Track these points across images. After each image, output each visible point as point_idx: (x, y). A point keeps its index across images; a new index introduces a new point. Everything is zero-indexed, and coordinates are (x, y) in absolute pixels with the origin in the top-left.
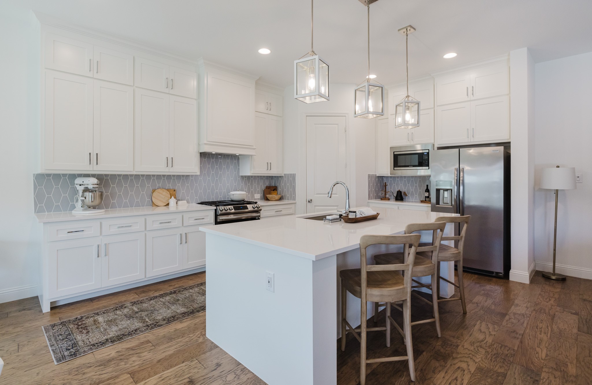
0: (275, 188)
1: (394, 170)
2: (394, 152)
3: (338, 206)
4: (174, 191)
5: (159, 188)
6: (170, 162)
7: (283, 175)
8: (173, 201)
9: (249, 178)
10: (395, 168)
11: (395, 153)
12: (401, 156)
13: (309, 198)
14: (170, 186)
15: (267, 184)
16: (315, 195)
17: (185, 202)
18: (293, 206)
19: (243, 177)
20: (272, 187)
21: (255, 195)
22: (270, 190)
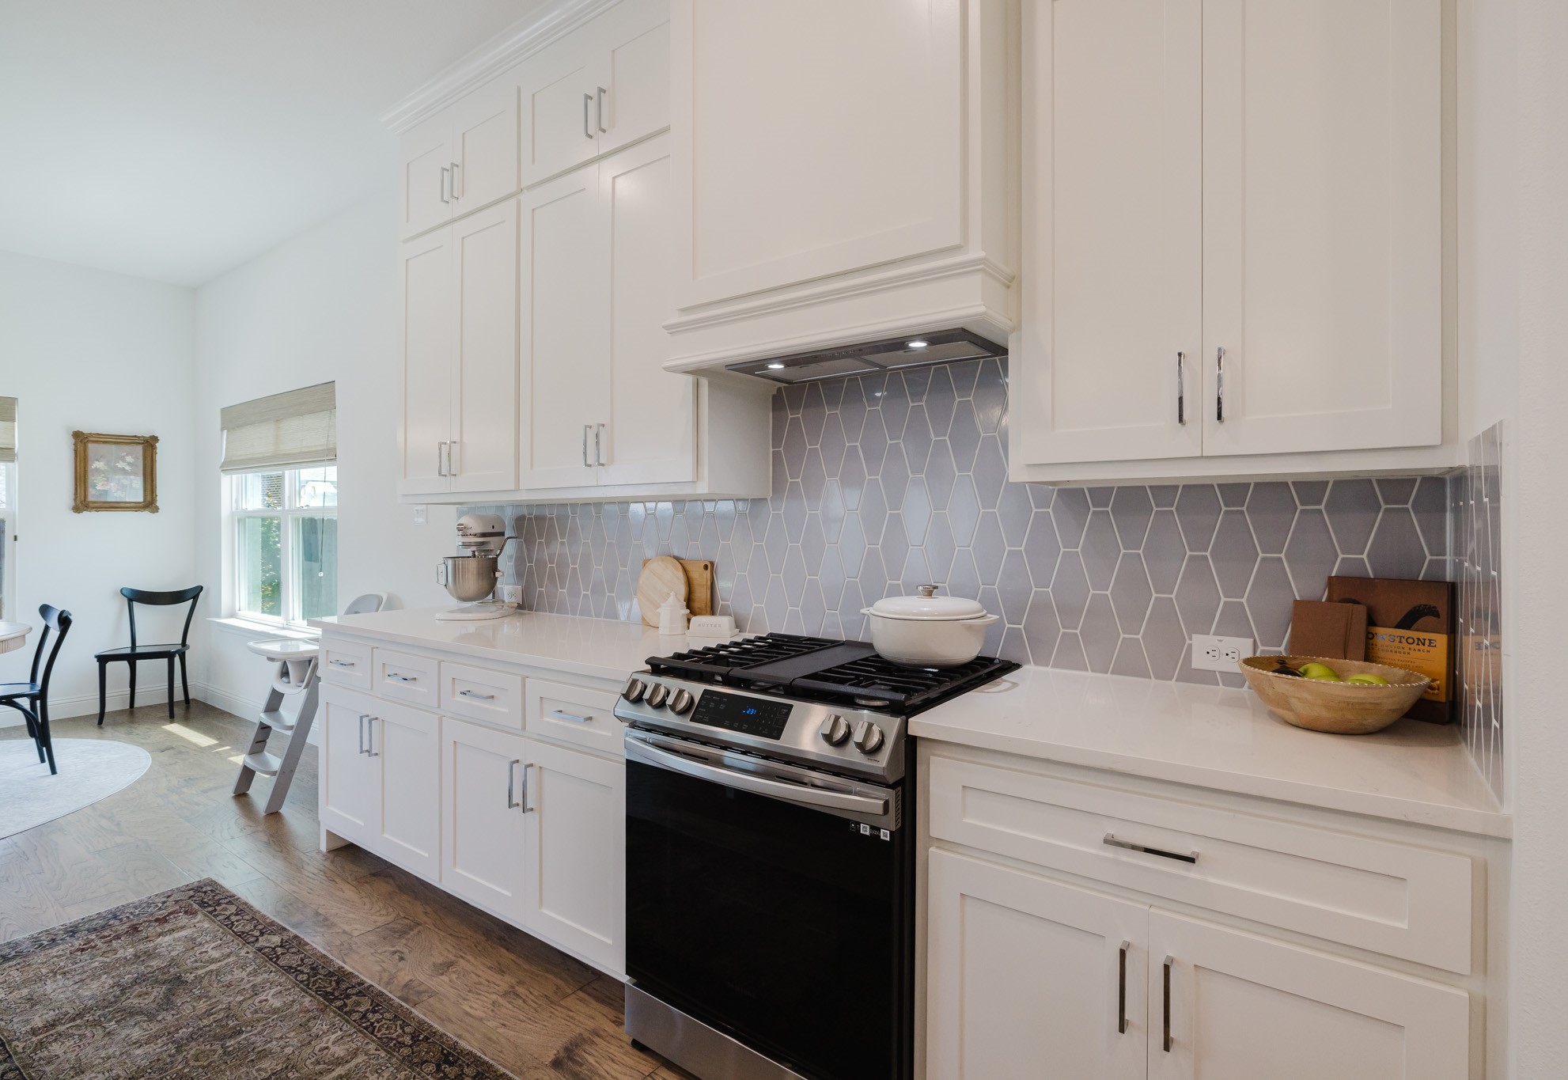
4: (707, 567)
5: (662, 553)
8: (669, 613)
17: (725, 622)
20: (1405, 584)
21: (1200, 644)
22: (1360, 612)
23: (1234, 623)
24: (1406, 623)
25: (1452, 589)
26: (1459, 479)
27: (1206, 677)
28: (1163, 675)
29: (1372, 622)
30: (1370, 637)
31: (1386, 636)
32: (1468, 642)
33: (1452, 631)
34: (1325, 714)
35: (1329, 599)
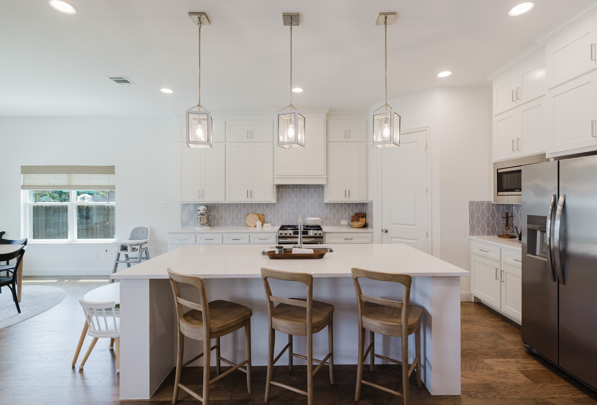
0: (363, 215)
1: (498, 195)
2: (498, 170)
3: (417, 240)
4: (263, 215)
5: (252, 213)
6: (250, 194)
7: (368, 202)
8: (259, 223)
9: (334, 205)
10: (500, 193)
11: (500, 171)
12: (505, 175)
13: (385, 228)
14: (260, 211)
15: (357, 211)
16: (391, 225)
17: (270, 224)
18: (370, 235)
19: (327, 204)
20: (361, 213)
21: (342, 221)
22: (358, 217)
23: (345, 219)
24: (362, 218)
25: (365, 214)
26: (366, 204)
27: (342, 225)
28: (338, 226)
29: (359, 218)
30: (359, 219)
31: (360, 219)
32: (367, 219)
33: (366, 218)
34: (358, 226)
35: (355, 215)
